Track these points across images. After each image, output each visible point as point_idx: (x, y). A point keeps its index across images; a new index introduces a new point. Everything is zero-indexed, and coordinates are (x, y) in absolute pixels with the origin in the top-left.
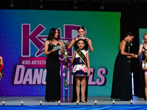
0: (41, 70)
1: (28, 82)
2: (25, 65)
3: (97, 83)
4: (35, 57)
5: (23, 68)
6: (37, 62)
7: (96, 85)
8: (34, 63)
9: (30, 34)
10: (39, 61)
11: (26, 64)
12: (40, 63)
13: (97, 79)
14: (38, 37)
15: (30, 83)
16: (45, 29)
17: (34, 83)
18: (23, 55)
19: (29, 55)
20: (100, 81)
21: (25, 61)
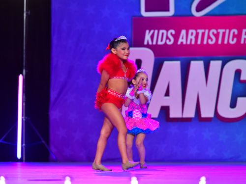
1: (165, 110)
2: (154, 48)
5: (147, 57)
6: (197, 34)
8: (187, 37)
10: (207, 31)
11: (160, 43)
12: (209, 37)
15: (175, 113)
17: (190, 113)
18: (147, 10)
19: (168, 10)
21: (156, 32)
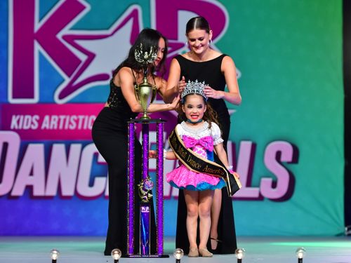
0: (75, 148)
1: (29, 189)
2: (21, 132)
3: (264, 194)
4: (54, 103)
5: (14, 140)
6: (59, 120)
7: (261, 198)
8: (50, 123)
9: (38, 26)
10: (68, 117)
11: (26, 127)
12: (70, 123)
13: (263, 179)
14: (65, 37)
15: (38, 191)
16: (88, 8)
17: (52, 191)
18: (15, 96)
19: (32, 96)
20: (274, 185)
21: (22, 117)
